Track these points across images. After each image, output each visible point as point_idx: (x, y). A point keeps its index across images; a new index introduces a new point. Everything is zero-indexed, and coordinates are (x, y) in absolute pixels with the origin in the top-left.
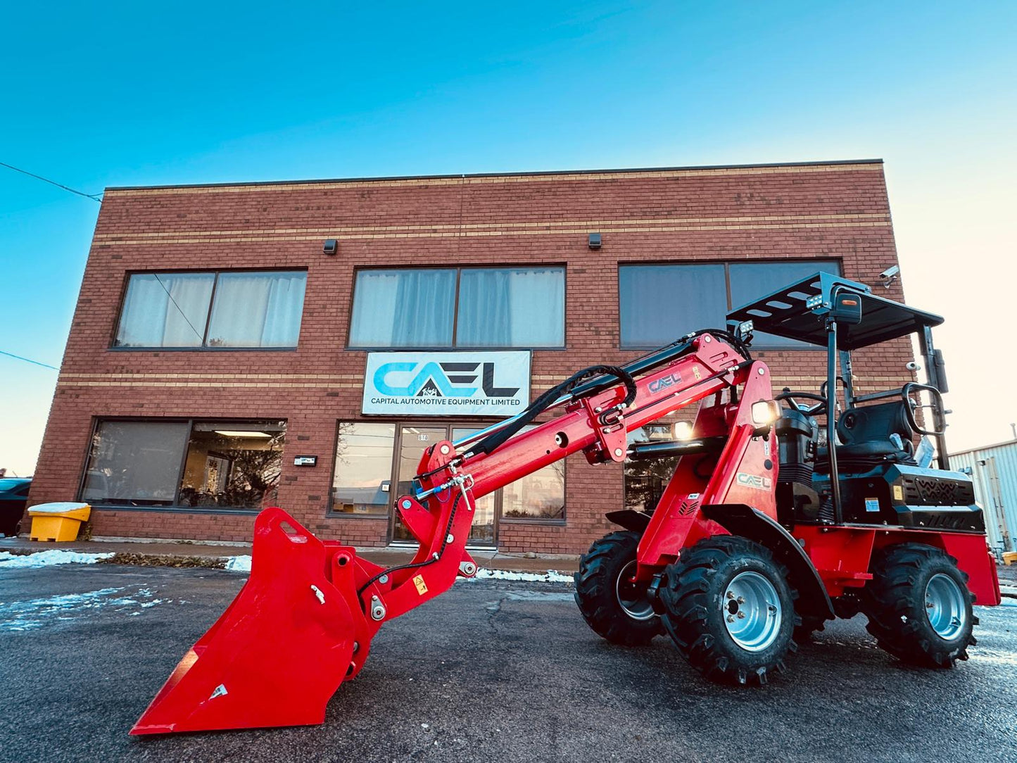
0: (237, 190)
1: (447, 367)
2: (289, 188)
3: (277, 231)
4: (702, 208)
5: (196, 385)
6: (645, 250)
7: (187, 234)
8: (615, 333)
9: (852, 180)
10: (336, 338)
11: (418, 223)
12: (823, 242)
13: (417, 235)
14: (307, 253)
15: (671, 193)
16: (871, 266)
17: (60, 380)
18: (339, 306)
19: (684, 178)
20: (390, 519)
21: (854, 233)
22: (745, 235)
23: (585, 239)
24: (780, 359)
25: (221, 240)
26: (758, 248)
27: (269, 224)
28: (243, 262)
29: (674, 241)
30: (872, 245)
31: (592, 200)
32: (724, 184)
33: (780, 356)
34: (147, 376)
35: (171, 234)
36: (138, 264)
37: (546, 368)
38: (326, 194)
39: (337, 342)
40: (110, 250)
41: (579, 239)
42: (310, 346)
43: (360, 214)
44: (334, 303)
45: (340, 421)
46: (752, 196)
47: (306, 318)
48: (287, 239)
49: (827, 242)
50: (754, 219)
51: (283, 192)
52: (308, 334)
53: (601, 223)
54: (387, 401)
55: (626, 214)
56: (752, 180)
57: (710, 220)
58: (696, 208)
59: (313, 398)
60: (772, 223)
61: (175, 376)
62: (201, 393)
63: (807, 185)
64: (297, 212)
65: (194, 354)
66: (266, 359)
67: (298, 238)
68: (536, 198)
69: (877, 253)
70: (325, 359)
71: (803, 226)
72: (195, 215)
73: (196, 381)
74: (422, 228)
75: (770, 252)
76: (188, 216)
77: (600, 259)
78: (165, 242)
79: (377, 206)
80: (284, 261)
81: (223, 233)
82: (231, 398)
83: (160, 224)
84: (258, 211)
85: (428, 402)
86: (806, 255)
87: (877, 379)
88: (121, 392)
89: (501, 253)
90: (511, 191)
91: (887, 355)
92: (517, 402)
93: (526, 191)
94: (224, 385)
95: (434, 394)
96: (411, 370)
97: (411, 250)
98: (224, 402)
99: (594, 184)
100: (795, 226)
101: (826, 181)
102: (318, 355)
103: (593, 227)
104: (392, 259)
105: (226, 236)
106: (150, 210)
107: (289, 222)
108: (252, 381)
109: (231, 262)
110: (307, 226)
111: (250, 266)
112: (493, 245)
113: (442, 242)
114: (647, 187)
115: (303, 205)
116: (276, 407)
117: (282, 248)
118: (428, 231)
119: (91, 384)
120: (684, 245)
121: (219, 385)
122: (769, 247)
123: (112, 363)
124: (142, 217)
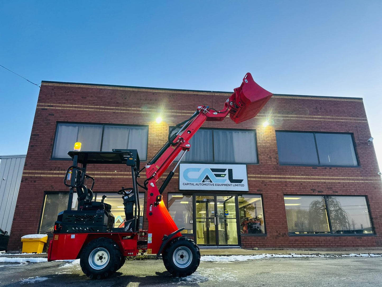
0: (111, 88)
1: (213, 170)
2: (136, 90)
3: (132, 109)
4: (304, 111)
5: (99, 176)
6: (285, 126)
7: (88, 106)
8: (277, 158)
9: (354, 105)
12: (347, 127)
15: (293, 105)
16: (363, 137)
17: (24, 173)
19: (297, 99)
20: (195, 236)
21: (356, 124)
22: (320, 123)
24: (337, 170)
25: (105, 111)
26: (325, 128)
27: (128, 105)
28: (117, 121)
29: (295, 123)
30: (362, 129)
32: (311, 103)
33: (337, 169)
35: (79, 106)
36: (63, 119)
37: (252, 172)
38: (153, 94)
40: (47, 111)
43: (170, 104)
45: (168, 193)
46: (321, 108)
47: (150, 148)
48: (137, 112)
50: (323, 117)
51: (133, 91)
52: (151, 155)
53: (268, 114)
54: (190, 184)
56: (321, 102)
57: (307, 116)
60: (329, 118)
62: (102, 180)
63: (339, 106)
64: (141, 101)
67: (143, 112)
69: (364, 132)
71: (339, 120)
72: (91, 98)
75: (329, 129)
76: (87, 98)
77: (269, 129)
78: (77, 109)
79: (177, 101)
80: (137, 122)
81: (106, 107)
82: (117, 183)
83: (73, 100)
84: (122, 99)
85: (207, 185)
86: (341, 132)
87: (369, 178)
89: (230, 124)
91: (371, 169)
92: (243, 185)
94: (113, 177)
95: (209, 182)
96: (199, 171)
100: (337, 120)
101: (345, 104)
105: (108, 109)
106: (67, 93)
107: (138, 105)
108: (127, 175)
109: (110, 121)
111: (121, 123)
112: (227, 121)
114: (283, 102)
115: (144, 98)
117: (136, 116)
119: (42, 175)
120: (299, 125)
121: (111, 177)
122: (329, 128)
123: (53, 166)
124: (63, 96)
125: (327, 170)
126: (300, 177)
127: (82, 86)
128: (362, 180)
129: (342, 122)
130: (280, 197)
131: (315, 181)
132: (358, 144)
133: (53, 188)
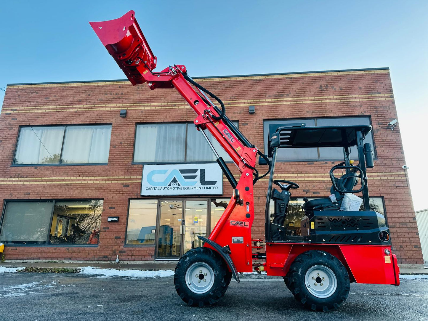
0: (75, 85)
1: (182, 171)
2: (101, 84)
3: (96, 106)
4: (303, 92)
5: (57, 183)
6: (276, 113)
7: (50, 107)
9: (375, 78)
10: (127, 158)
11: (166, 102)
12: (362, 108)
13: (166, 108)
14: (112, 116)
15: (289, 85)
16: (385, 119)
18: (128, 143)
19: (294, 78)
20: (156, 247)
21: (376, 103)
22: (324, 105)
23: (247, 109)
25: (68, 110)
26: (330, 111)
27: (92, 102)
28: (79, 121)
29: (290, 109)
30: (385, 109)
31: (250, 89)
32: (314, 81)
34: (31, 179)
35: (42, 107)
36: (25, 122)
38: (120, 87)
39: (128, 160)
40: (11, 115)
41: (244, 109)
42: (114, 163)
43: (137, 97)
44: (126, 141)
45: (130, 199)
46: (327, 86)
47: (112, 149)
48: (101, 109)
49: (363, 108)
50: (328, 97)
51: (98, 86)
52: (113, 157)
53: (255, 101)
54: (154, 188)
55: (266, 96)
56: (328, 78)
57: (307, 98)
58: (300, 93)
59: (116, 188)
60: (337, 99)
61: (46, 178)
62: (60, 187)
63: (353, 81)
64: (106, 96)
65: (55, 167)
66: (92, 169)
67: (107, 109)
68: (223, 89)
69: (387, 113)
70: (122, 169)
71: (352, 100)
72: (53, 98)
73: (57, 181)
74: (168, 104)
75: (336, 113)
76: (50, 98)
77: (254, 118)
78: (39, 111)
79: (146, 93)
80: (100, 120)
81: (68, 106)
82: (74, 189)
83: (36, 102)
84: (86, 96)
85: (174, 188)
86: (353, 115)
87: (388, 174)
88: (18, 187)
90: (211, 86)
91: (393, 162)
92: (217, 188)
93: (218, 85)
94: (71, 182)
95: (176, 185)
96: (165, 173)
97: (164, 115)
98: (72, 191)
99: (251, 82)
100: (348, 100)
101: (362, 78)
102: (118, 167)
103: (251, 103)
104: (154, 119)
105: (70, 108)
106: (30, 95)
107: (102, 101)
108: (85, 180)
109: (73, 121)
110: (111, 103)
111: (82, 123)
113: (179, 111)
114: (277, 82)
115: (108, 92)
116: (98, 193)
117: (99, 114)
118: (171, 105)
119: (2, 183)
120: (295, 110)
121: (68, 182)
122: (336, 111)
123: (13, 172)
124: (27, 99)
125: (327, 165)
126: (289, 175)
127: (46, 86)
128: (378, 176)
129: (356, 101)
130: (261, 200)
131: (310, 179)
132: (375, 130)
133: (12, 195)
